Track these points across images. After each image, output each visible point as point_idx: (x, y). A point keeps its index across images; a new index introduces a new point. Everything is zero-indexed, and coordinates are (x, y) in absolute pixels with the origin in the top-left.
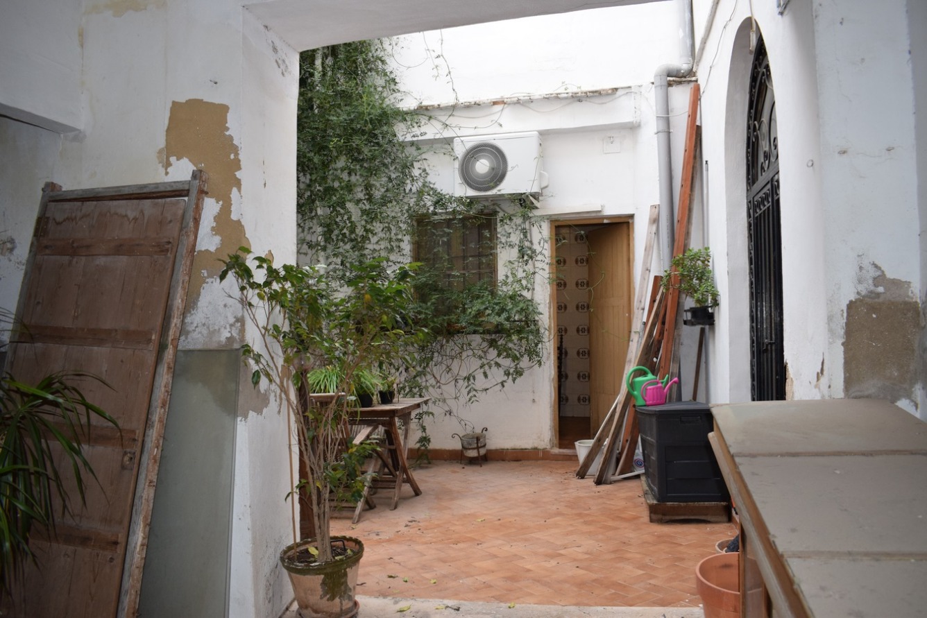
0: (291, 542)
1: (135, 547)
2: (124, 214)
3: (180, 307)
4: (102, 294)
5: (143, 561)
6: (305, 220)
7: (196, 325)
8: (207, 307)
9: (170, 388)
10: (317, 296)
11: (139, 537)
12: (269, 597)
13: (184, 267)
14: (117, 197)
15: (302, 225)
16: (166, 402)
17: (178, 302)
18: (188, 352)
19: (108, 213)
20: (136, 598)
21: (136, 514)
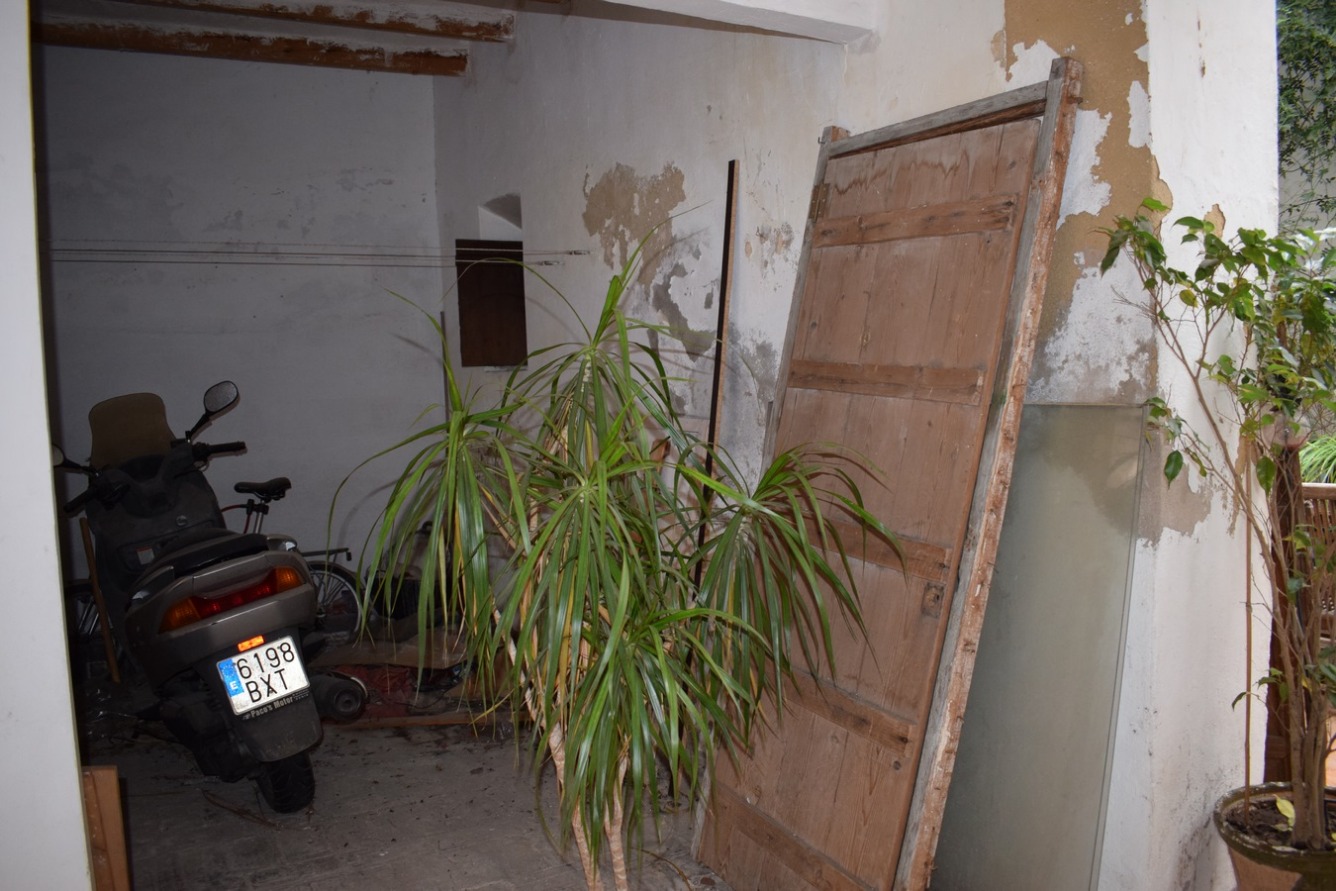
0: (1240, 784)
1: (934, 754)
2: (937, 162)
3: (1030, 325)
4: (902, 305)
5: (949, 779)
6: (1313, 159)
7: (1064, 358)
8: (1085, 323)
9: (1009, 476)
10: (1322, 295)
11: (943, 736)
12: (1184, 881)
13: (1037, 249)
14: (928, 135)
15: (1307, 168)
16: (1001, 502)
17: (1027, 316)
18: (1049, 409)
19: (913, 165)
20: (931, 840)
21: (940, 696)
